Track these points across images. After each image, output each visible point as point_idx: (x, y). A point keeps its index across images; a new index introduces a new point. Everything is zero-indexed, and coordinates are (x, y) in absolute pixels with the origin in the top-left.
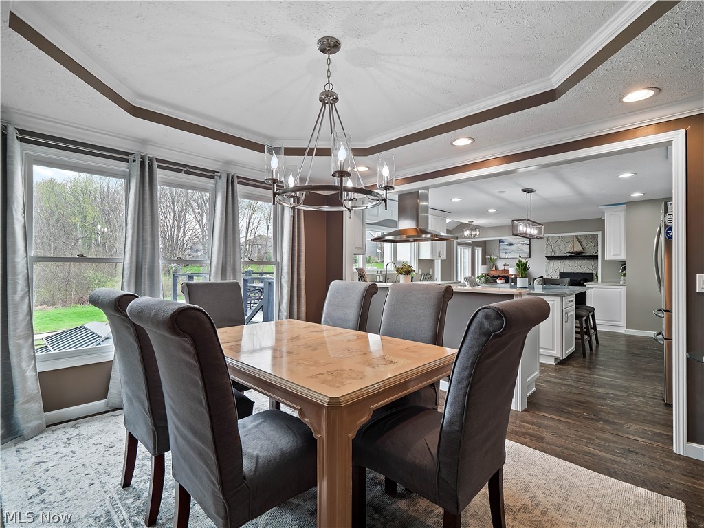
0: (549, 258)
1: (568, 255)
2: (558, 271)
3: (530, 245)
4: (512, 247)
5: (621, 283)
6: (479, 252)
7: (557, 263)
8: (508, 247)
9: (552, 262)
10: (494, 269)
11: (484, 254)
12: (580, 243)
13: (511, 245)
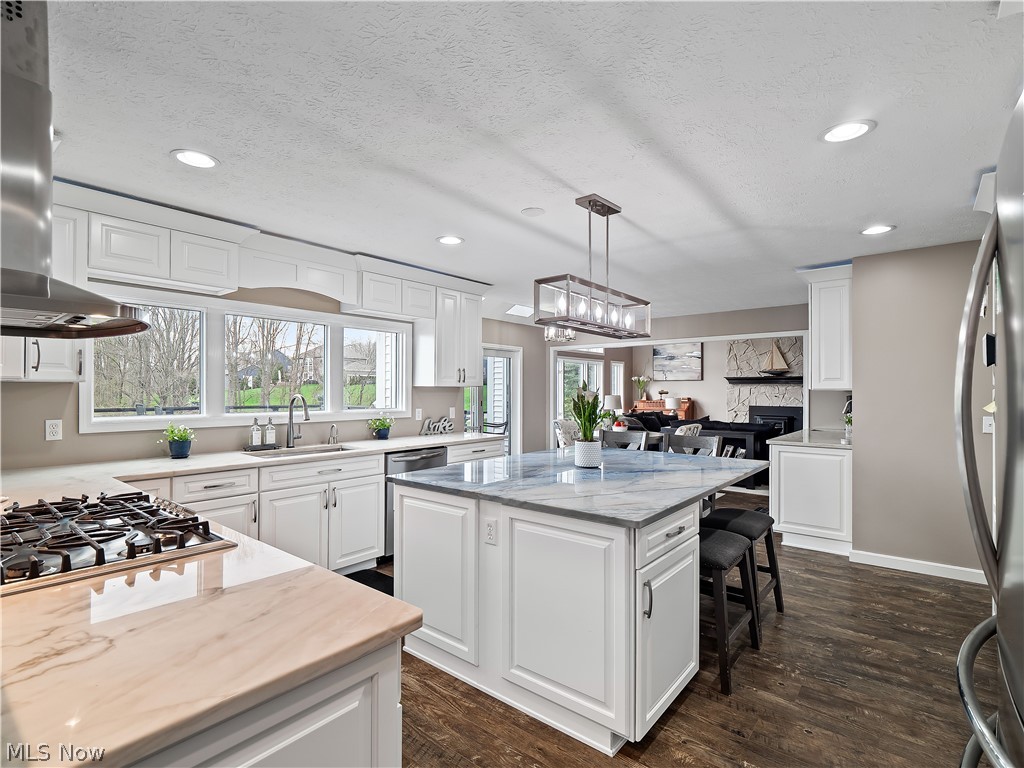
0: (733, 381)
1: (763, 375)
2: (746, 403)
3: (702, 358)
4: (673, 362)
5: (843, 442)
6: (618, 371)
7: (745, 389)
8: (667, 362)
9: (737, 388)
10: (644, 398)
11: (629, 373)
12: (783, 355)
13: (672, 358)
